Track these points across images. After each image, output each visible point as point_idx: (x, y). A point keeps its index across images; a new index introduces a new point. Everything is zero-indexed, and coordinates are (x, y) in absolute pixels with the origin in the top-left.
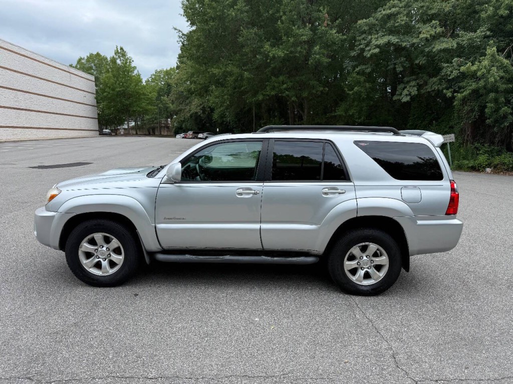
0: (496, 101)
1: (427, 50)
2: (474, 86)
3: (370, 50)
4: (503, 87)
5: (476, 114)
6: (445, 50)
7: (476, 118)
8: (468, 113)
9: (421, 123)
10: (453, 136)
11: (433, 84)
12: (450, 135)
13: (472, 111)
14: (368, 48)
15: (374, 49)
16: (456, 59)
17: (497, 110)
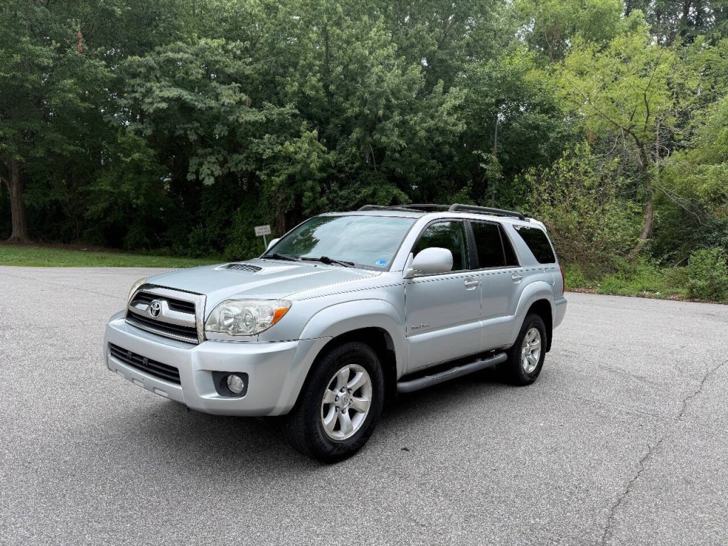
0: (312, 189)
1: (231, 118)
2: (291, 170)
3: (152, 103)
4: (319, 175)
5: (291, 202)
6: (254, 124)
7: (292, 208)
8: (283, 201)
9: (217, 209)
10: (268, 227)
11: (239, 163)
12: (264, 227)
13: (287, 199)
14: (147, 100)
15: (159, 102)
16: (267, 135)
17: (314, 200)
